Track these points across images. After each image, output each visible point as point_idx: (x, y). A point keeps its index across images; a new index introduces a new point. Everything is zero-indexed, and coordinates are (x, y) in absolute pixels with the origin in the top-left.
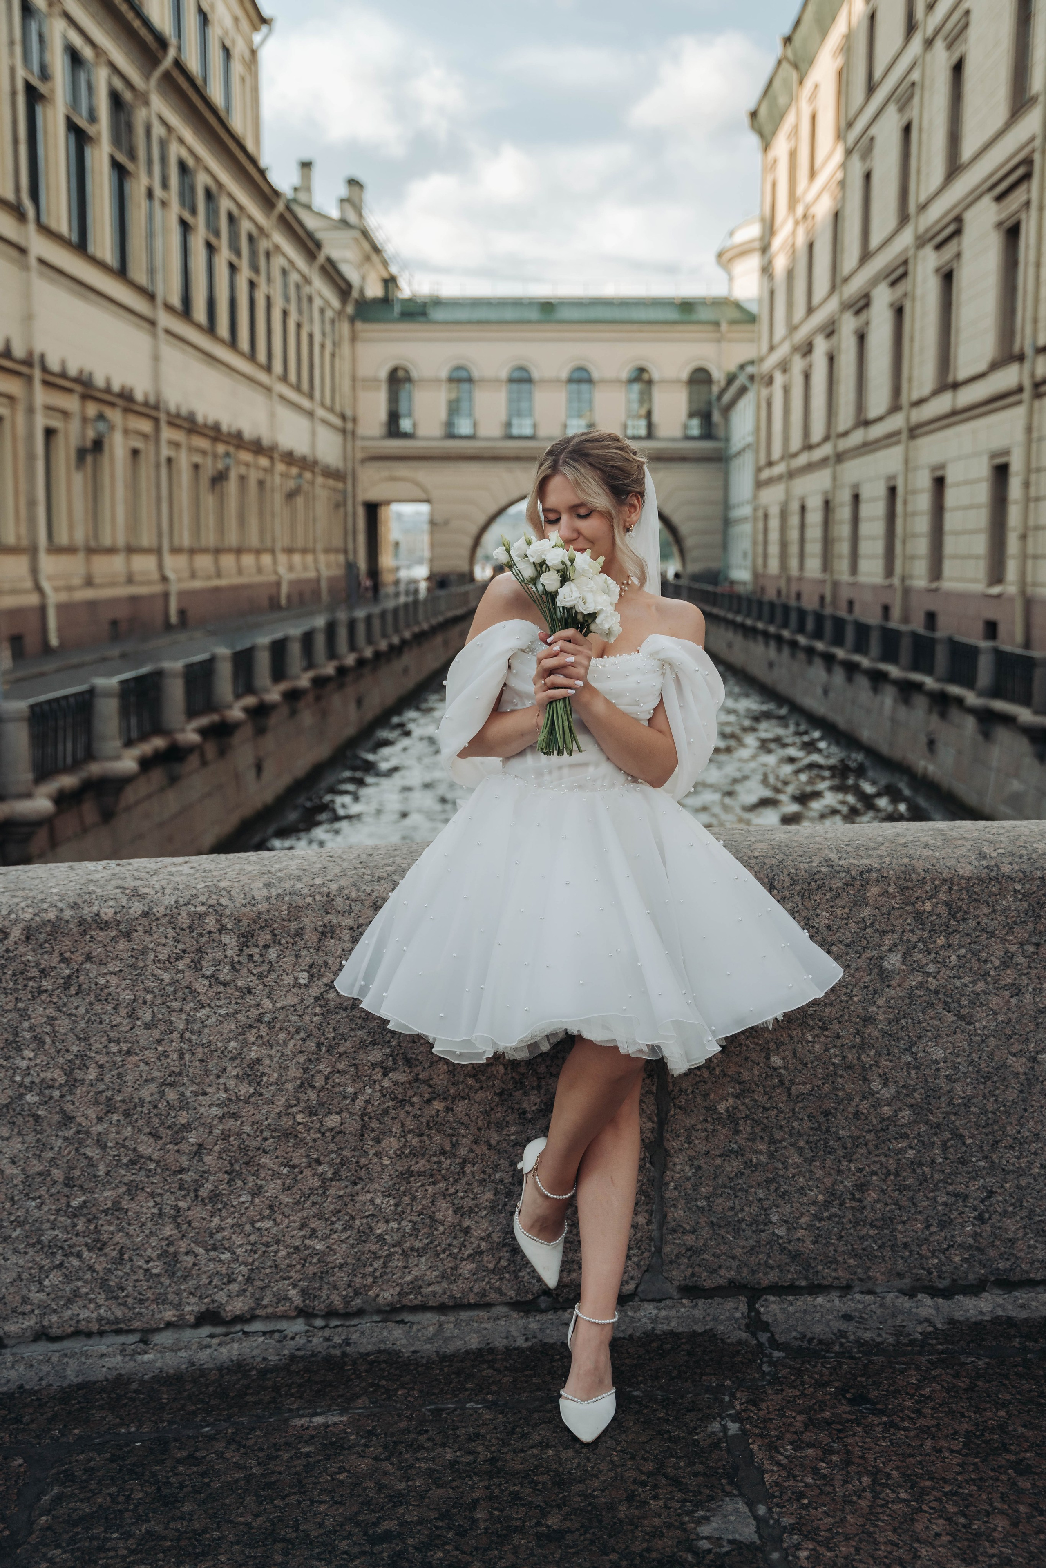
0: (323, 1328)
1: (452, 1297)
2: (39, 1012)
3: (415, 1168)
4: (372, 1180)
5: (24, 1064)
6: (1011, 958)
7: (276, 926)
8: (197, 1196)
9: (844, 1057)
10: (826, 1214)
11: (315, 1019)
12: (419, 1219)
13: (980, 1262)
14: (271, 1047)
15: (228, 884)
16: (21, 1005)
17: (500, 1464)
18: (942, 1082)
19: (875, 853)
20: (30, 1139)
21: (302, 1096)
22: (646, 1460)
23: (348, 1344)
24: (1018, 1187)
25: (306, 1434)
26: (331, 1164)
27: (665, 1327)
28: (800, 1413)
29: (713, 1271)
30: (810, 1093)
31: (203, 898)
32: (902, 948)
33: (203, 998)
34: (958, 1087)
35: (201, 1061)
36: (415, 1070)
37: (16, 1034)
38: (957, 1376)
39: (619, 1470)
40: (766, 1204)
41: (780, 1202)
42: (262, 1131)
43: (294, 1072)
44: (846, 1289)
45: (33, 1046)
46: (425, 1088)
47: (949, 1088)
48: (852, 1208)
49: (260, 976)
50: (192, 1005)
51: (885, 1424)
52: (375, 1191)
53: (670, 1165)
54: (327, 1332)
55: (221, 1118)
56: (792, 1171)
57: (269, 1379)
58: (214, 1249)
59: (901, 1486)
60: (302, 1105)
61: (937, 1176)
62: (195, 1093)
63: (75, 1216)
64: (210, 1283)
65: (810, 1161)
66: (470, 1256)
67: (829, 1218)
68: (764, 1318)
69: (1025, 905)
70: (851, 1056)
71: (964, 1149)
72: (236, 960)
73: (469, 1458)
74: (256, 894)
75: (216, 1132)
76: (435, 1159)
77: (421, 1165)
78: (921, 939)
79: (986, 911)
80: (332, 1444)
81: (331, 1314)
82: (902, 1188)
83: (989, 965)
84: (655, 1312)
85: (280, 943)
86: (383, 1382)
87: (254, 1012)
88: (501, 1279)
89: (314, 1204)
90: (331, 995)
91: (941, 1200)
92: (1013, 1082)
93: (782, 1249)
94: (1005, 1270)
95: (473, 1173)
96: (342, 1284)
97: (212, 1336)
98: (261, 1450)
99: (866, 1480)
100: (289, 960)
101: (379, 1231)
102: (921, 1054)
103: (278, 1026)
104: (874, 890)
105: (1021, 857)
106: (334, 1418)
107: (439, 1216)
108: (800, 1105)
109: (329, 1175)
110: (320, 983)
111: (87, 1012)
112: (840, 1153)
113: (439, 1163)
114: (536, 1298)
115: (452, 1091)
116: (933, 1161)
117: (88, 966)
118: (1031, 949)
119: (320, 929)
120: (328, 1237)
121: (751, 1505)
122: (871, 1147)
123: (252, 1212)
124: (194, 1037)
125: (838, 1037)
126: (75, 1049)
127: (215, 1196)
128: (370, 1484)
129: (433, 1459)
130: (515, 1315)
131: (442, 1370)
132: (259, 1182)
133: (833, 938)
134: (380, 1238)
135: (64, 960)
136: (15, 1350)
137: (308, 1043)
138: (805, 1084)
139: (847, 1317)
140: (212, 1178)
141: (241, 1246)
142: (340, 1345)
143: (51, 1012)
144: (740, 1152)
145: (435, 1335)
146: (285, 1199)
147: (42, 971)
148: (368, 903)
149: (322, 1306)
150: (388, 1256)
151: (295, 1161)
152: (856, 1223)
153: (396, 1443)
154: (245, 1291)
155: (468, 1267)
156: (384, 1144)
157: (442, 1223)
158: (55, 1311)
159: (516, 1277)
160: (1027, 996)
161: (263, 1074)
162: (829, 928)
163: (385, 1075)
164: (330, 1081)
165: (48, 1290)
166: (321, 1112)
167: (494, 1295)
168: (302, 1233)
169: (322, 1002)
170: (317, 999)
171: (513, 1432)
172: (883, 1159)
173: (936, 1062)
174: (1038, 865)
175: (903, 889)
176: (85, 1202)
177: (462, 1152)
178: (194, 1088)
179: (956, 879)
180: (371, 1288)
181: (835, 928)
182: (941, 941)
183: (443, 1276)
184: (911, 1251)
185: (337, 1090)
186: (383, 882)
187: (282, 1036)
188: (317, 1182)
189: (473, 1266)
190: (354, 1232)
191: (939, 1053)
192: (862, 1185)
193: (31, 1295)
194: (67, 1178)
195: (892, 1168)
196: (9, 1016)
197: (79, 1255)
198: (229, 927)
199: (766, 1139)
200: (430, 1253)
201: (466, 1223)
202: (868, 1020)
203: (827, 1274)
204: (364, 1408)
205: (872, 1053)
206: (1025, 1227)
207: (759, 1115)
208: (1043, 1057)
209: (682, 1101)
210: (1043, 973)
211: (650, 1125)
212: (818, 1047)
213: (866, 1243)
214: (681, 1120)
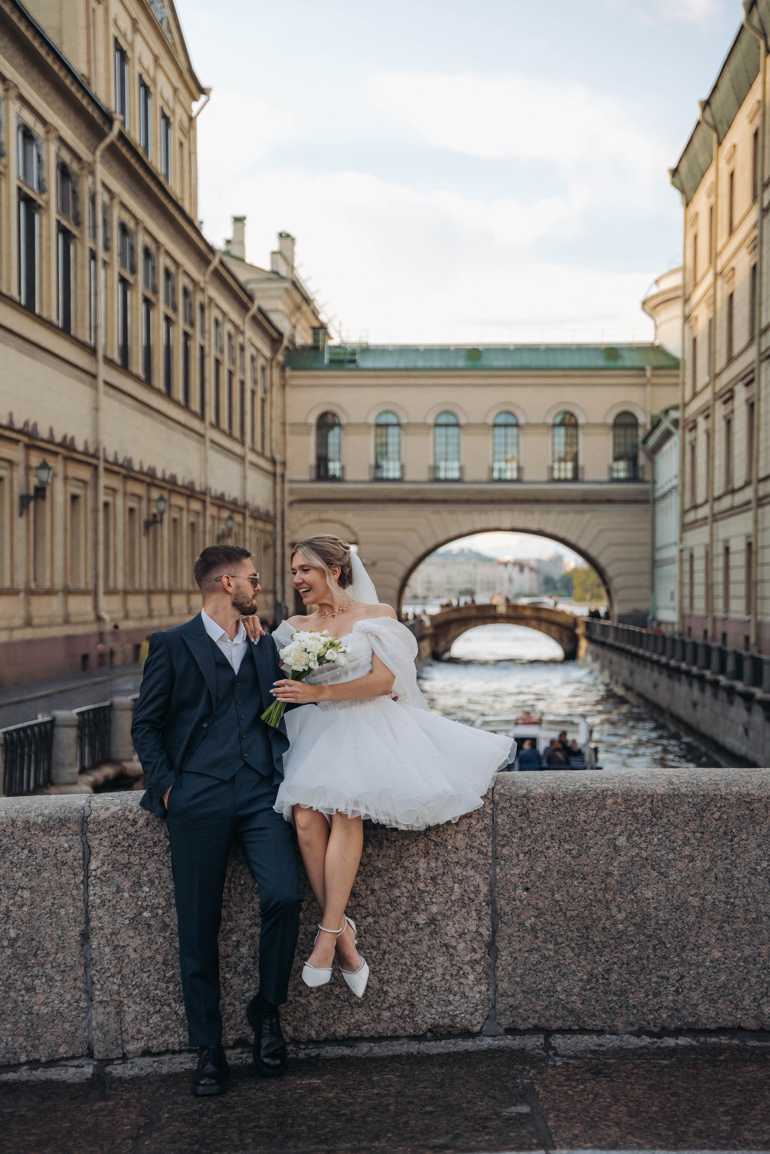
1: (377, 1032)
5: (143, 895)
6: (688, 840)
8: (236, 971)
9: (596, 896)
10: (588, 987)
13: (678, 1017)
16: (142, 862)
18: (651, 911)
20: (145, 937)
23: (319, 1056)
24: (698, 973)
27: (497, 1048)
28: (564, 1076)
29: (525, 1020)
30: (577, 916)
32: (626, 834)
34: (661, 914)
37: (139, 878)
40: (554, 980)
41: (562, 979)
44: (601, 1032)
45: (149, 885)
47: (655, 914)
48: (603, 984)
53: (500, 956)
54: (307, 1051)
55: (251, 926)
56: (568, 961)
59: (608, 1098)
61: (651, 966)
63: (168, 982)
65: (579, 955)
67: (590, 989)
68: (553, 1045)
69: (695, 810)
70: (600, 895)
71: (666, 950)
75: (248, 934)
78: (637, 829)
79: (673, 813)
81: (309, 1041)
82: (631, 973)
83: (676, 844)
84: (491, 1042)
86: (340, 1069)
88: (405, 1022)
91: (653, 980)
92: (692, 911)
93: (564, 1008)
94: (692, 1023)
96: (316, 1024)
97: (242, 1053)
98: (276, 1091)
101: (336, 993)
102: (639, 894)
104: (610, 801)
105: (693, 784)
106: (314, 1081)
108: (572, 922)
112: (595, 951)
113: (371, 953)
114: (425, 1034)
116: (648, 957)
118: (699, 835)
122: (612, 947)
125: (592, 884)
128: (334, 1100)
130: (413, 1042)
133: (588, 827)
134: (337, 997)
136: (132, 1061)
138: (574, 910)
139: (600, 1045)
144: (538, 949)
149: (305, 1037)
152: (606, 993)
155: (386, 1014)
158: (155, 1038)
159: (414, 1021)
160: (698, 862)
162: (585, 822)
165: (152, 1025)
172: (619, 954)
173: (648, 899)
174: (702, 789)
175: (626, 801)
176: (174, 974)
177: (383, 946)
179: (655, 795)
180: (332, 1026)
181: (588, 822)
182: (648, 830)
183: (373, 1020)
184: (638, 1010)
189: (389, 1014)
191: (649, 894)
192: (608, 970)
193: (143, 1028)
194: (164, 960)
195: (625, 960)
196: (136, 868)
197: (169, 1005)
199: (553, 942)
202: (609, 874)
203: (590, 1023)
205: (611, 893)
206: (703, 997)
207: (549, 928)
208: (708, 897)
209: (505, 919)
210: (706, 849)
211: (488, 932)
212: (581, 889)
213: (611, 1005)
214: (505, 930)
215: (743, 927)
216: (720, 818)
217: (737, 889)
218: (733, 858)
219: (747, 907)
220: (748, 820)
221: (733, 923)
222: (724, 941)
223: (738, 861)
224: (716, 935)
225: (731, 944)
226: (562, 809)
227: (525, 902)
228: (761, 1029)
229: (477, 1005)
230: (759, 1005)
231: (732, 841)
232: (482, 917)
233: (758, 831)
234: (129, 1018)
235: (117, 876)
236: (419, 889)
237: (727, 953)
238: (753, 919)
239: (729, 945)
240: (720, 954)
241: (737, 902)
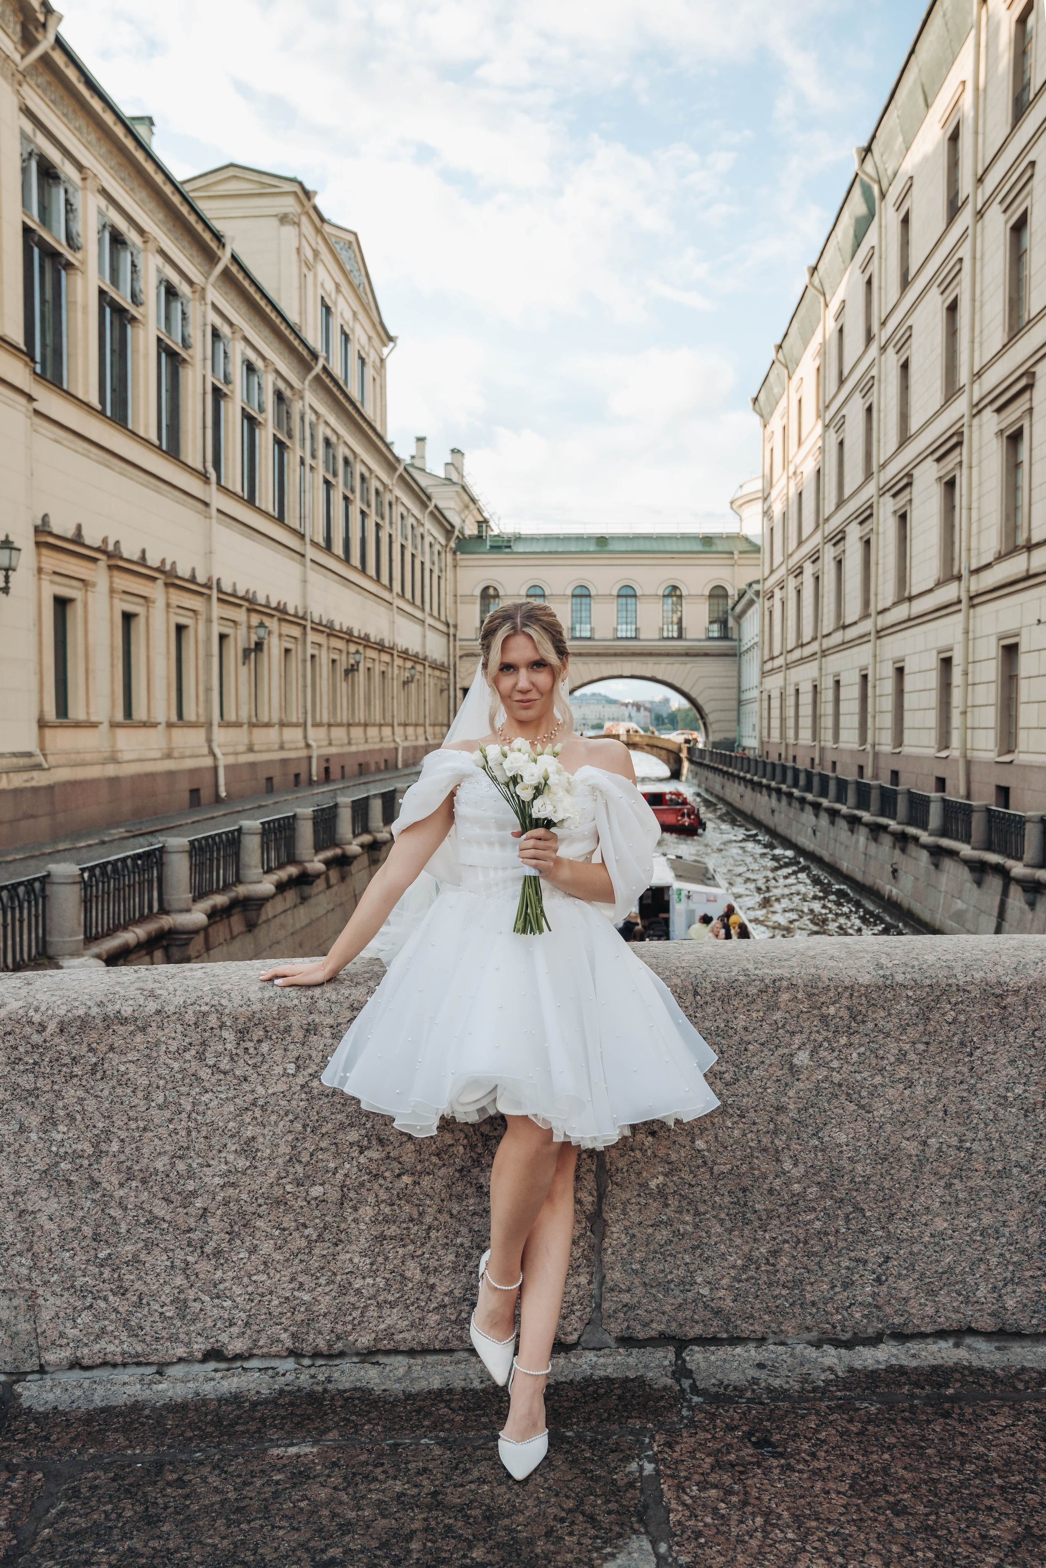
0: (309, 1366)
1: (419, 1343)
2: (71, 1093)
3: (387, 1233)
4: (350, 1242)
5: (59, 1137)
6: (905, 1056)
7: (267, 1023)
8: (202, 1252)
9: (759, 1141)
10: (744, 1277)
11: (301, 1104)
12: (391, 1276)
13: (878, 1317)
14: (264, 1127)
15: (230, 987)
16: (56, 1087)
17: (440, 1497)
18: (845, 1163)
19: (787, 963)
20: (65, 1200)
21: (291, 1170)
22: (568, 1497)
23: (330, 1382)
24: (911, 1253)
25: (280, 1463)
26: (315, 1227)
27: (602, 1373)
28: (709, 1455)
29: (647, 1324)
30: (730, 1172)
31: (207, 1000)
32: (809, 1047)
33: (207, 1084)
34: (859, 1168)
35: (206, 1138)
36: (388, 1149)
37: (53, 1112)
38: (851, 1421)
39: (543, 1506)
40: (692, 1267)
41: (704, 1265)
42: (257, 1199)
43: (284, 1149)
44: (761, 1341)
45: (67, 1122)
46: (395, 1164)
47: (851, 1168)
48: (767, 1271)
49: (255, 1066)
50: (197, 1090)
51: (782, 1466)
52: (354, 1252)
53: (608, 1233)
54: (313, 1371)
55: (223, 1187)
56: (714, 1239)
57: (258, 1411)
58: (218, 1297)
59: (789, 1526)
60: (291, 1177)
61: (841, 1244)
62: (201, 1165)
63: (102, 1266)
64: (214, 1326)
65: (730, 1231)
66: (434, 1309)
67: (747, 1280)
68: (689, 1366)
69: (917, 1009)
70: (765, 1140)
71: (864, 1220)
72: (234, 1052)
73: (415, 1491)
74: (252, 996)
75: (219, 1198)
76: (404, 1225)
77: (392, 1230)
78: (826, 1039)
79: (882, 1014)
80: (300, 1473)
81: (316, 1355)
82: (810, 1255)
83: (886, 1062)
84: (594, 1359)
85: (271, 1039)
86: (354, 1418)
87: (250, 1097)
89: (301, 1261)
90: (315, 1083)
91: (843, 1264)
92: (907, 1163)
93: (706, 1307)
94: (899, 1325)
95: (437, 1238)
96: (326, 1330)
97: (216, 1370)
98: (239, 1476)
99: (759, 1520)
100: (279, 1053)
101: (357, 1286)
102: (827, 1139)
103: (270, 1109)
104: (785, 997)
105: (913, 967)
106: (306, 1449)
107: (408, 1274)
108: (721, 1182)
109: (314, 1237)
110: (305, 1073)
111: (110, 1094)
112: (757, 1224)
113: (408, 1228)
115: (419, 1168)
116: (837, 1231)
117: (111, 1055)
118: (921, 1047)
119: (305, 1027)
120: (314, 1290)
121: (654, 1543)
122: (783, 1218)
123: (249, 1267)
124: (199, 1118)
125: (754, 1123)
126: (100, 1125)
127: (218, 1253)
128: (326, 1512)
129: (383, 1491)
131: (405, 1408)
132: (255, 1242)
133: (749, 1038)
134: (358, 1292)
135: (91, 1050)
136: (54, 1376)
137: (295, 1124)
138: (725, 1164)
139: (761, 1366)
140: (215, 1237)
141: (240, 1295)
142: (323, 1382)
143: (81, 1093)
144: (669, 1223)
145: (404, 1376)
146: (277, 1256)
147: (74, 1059)
148: (346, 1005)
149: (309, 1348)
150: (365, 1307)
151: (285, 1225)
152: (770, 1285)
153: (354, 1474)
154: (244, 1333)
155: (433, 1318)
156: (360, 1212)
157: (410, 1280)
158: (86, 1345)
160: (919, 1088)
161: (258, 1150)
162: (746, 1029)
163: (361, 1153)
164: (315, 1158)
165: (81, 1327)
166: (307, 1183)
167: (456, 1342)
168: (291, 1286)
169: (307, 1090)
170: (302, 1086)
171: (456, 1468)
172: (794, 1230)
173: (840, 1145)
174: (927, 974)
175: (810, 996)
176: (110, 1254)
177: (428, 1219)
178: (200, 1160)
179: (856, 986)
180: (350, 1334)
181: (751, 1029)
182: (843, 1040)
183: (412, 1325)
184: (818, 1309)
185: (320, 1165)
186: (359, 987)
187: (274, 1118)
188: (304, 1243)
189: (438, 1317)
190: (336, 1286)
191: (843, 1138)
192: (775, 1252)
193: (67, 1331)
194: (95, 1234)
195: (801, 1237)
196: (47, 1096)
197: (105, 1299)
198: (228, 1024)
199: (692, 1212)
200: (401, 1305)
201: (432, 1281)
202: (781, 1109)
203: (745, 1328)
204: (334, 1440)
205: (784, 1138)
206: (917, 1288)
207: (686, 1191)
208: (932, 1141)
209: (618, 1178)
210: (932, 1068)
211: (590, 1199)
212: (736, 1133)
213: (779, 1302)
214: (617, 1195)
215: (983, 1184)
216: (955, 1020)
217: (976, 1128)
218: (972, 1081)
219: (990, 1155)
220: (998, 1022)
221: (968, 1178)
222: (953, 1206)
223: (979, 1086)
224: (941, 1197)
225: (963, 1208)
226: (710, 1010)
227: (649, 1153)
228: (1001, 1330)
229: (573, 1305)
230: (1000, 1296)
231: (971, 1055)
232: (582, 1175)
233: (1011, 1039)
234: (46, 1315)
235: (19, 1108)
236: (482, 1134)
237: (956, 1222)
238: (999, 1171)
239: (959, 1210)
240: (945, 1225)
241: (975, 1146)
